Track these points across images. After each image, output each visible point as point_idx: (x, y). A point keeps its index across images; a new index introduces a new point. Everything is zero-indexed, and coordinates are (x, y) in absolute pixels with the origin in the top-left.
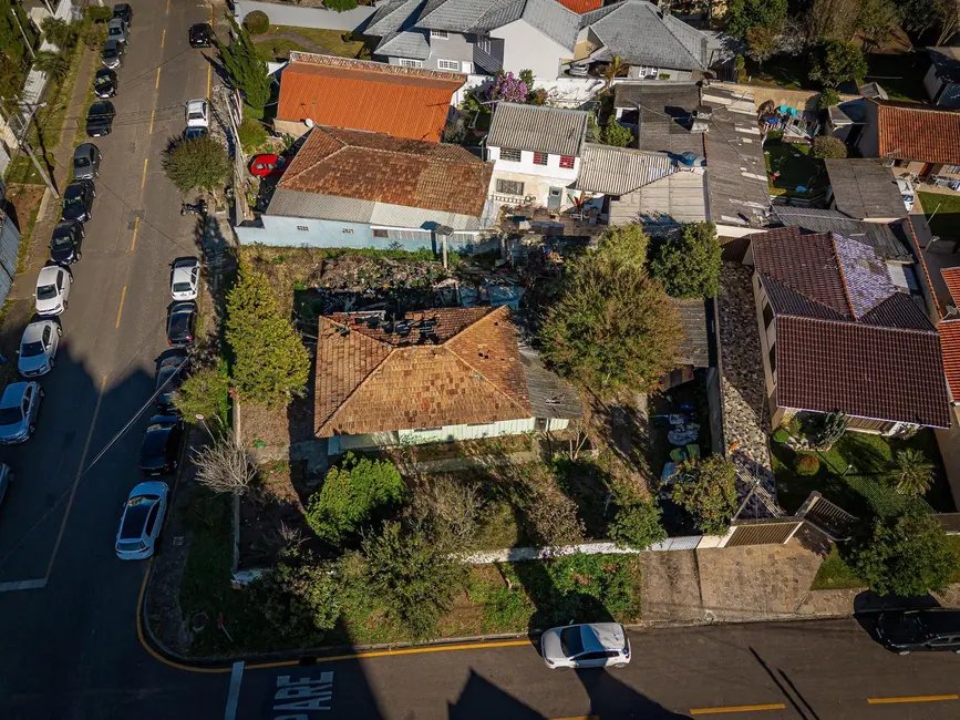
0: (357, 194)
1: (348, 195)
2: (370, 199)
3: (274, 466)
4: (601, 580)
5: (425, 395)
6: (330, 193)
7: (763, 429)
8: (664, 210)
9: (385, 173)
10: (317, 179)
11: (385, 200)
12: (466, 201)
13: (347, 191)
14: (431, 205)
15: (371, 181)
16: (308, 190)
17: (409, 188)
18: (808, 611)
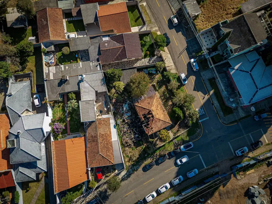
0: (111, 146)
1: (112, 147)
2: (112, 142)
3: (172, 132)
4: (174, 78)
5: (160, 110)
6: (113, 152)
7: (141, 60)
8: (100, 81)
9: (104, 142)
10: (110, 156)
11: (111, 139)
12: (106, 122)
13: (111, 148)
14: (110, 129)
15: (107, 144)
16: (113, 157)
17: (107, 135)
18: (168, 52)
